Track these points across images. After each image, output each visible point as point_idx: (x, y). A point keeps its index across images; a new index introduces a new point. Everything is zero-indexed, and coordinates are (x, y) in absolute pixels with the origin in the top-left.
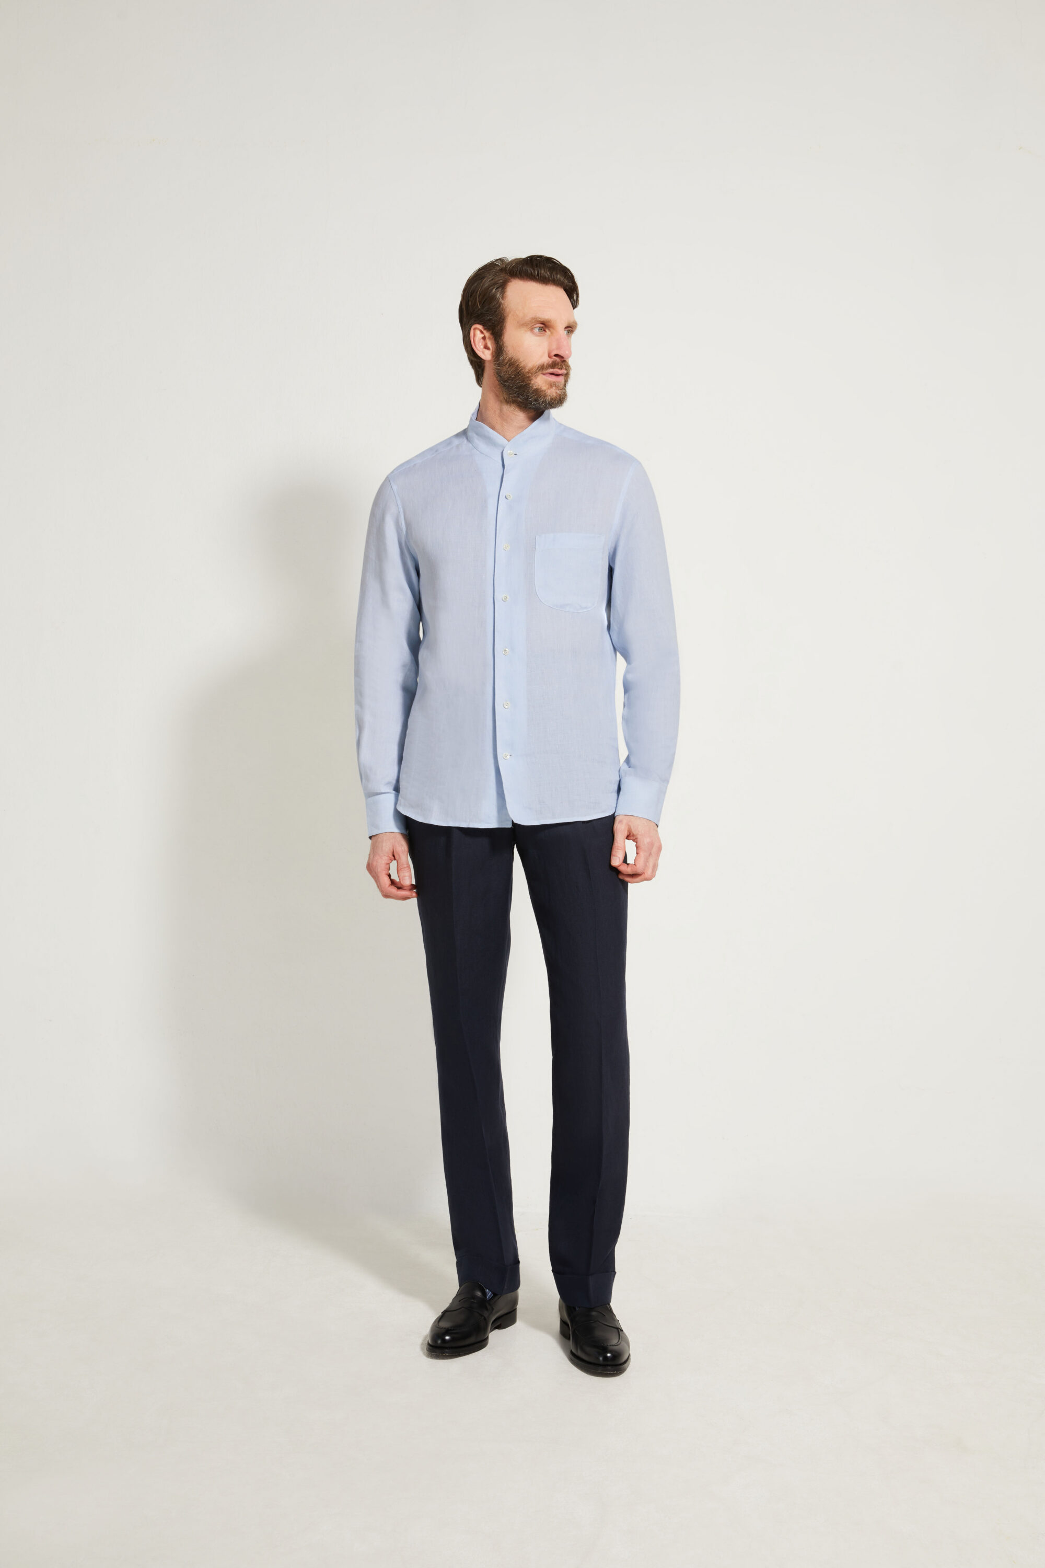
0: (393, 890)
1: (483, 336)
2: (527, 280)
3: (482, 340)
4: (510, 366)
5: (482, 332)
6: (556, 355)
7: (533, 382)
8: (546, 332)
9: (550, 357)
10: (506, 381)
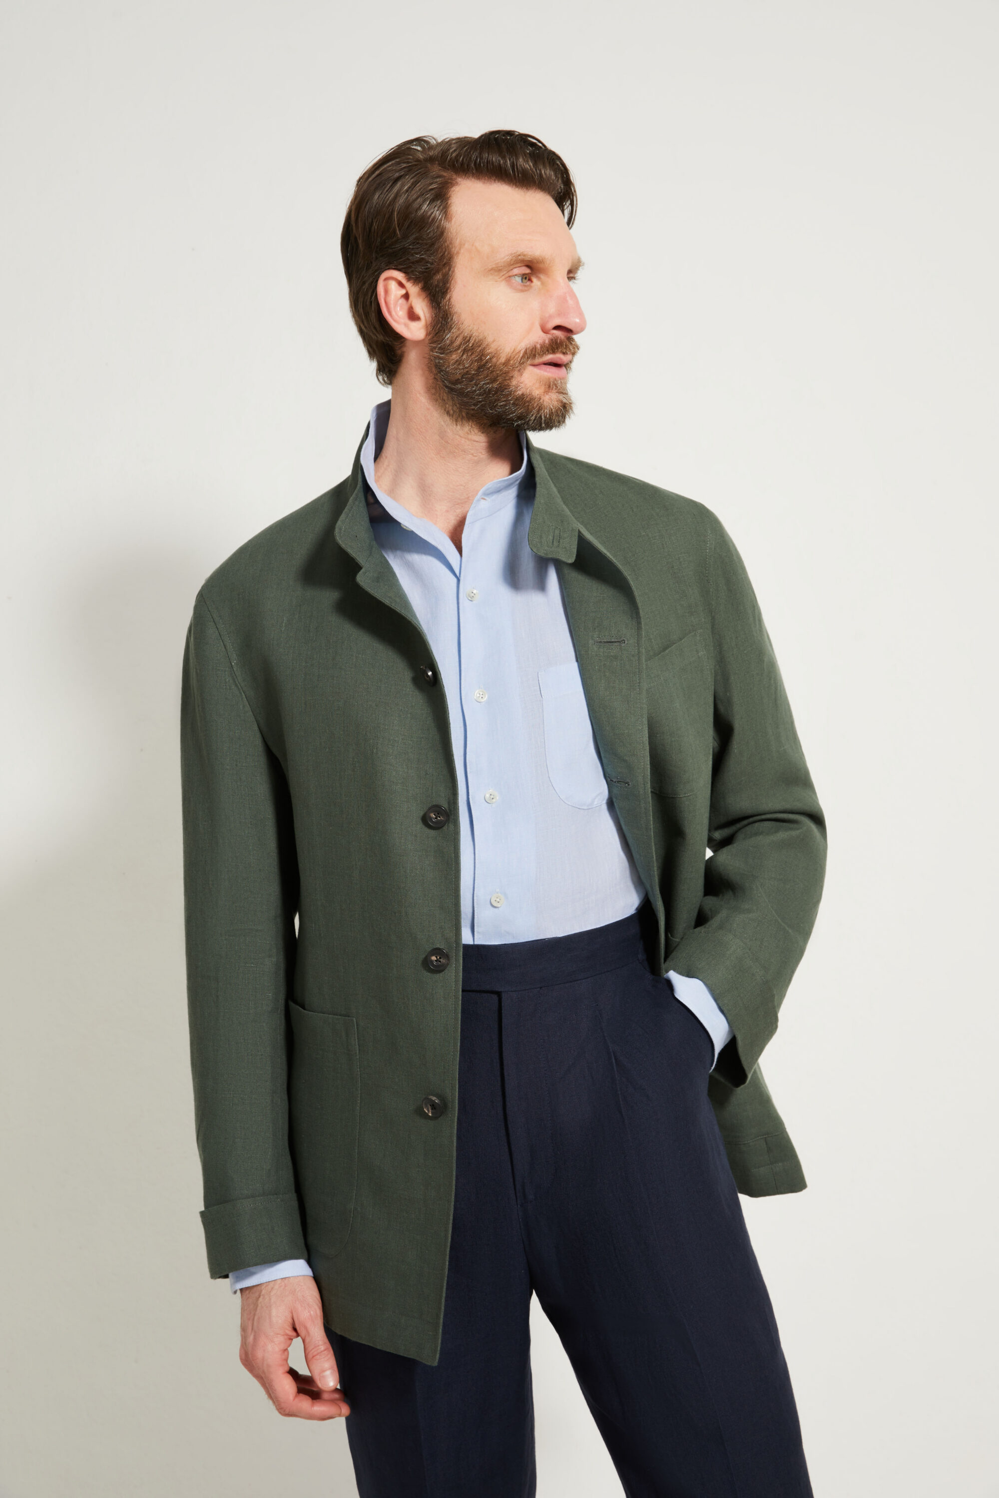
0: (305, 1403)
1: (403, 292)
2: (490, 178)
3: (402, 301)
4: (465, 351)
5: (401, 285)
6: (557, 328)
7: (514, 382)
8: (532, 282)
9: (545, 331)
10: (457, 382)
